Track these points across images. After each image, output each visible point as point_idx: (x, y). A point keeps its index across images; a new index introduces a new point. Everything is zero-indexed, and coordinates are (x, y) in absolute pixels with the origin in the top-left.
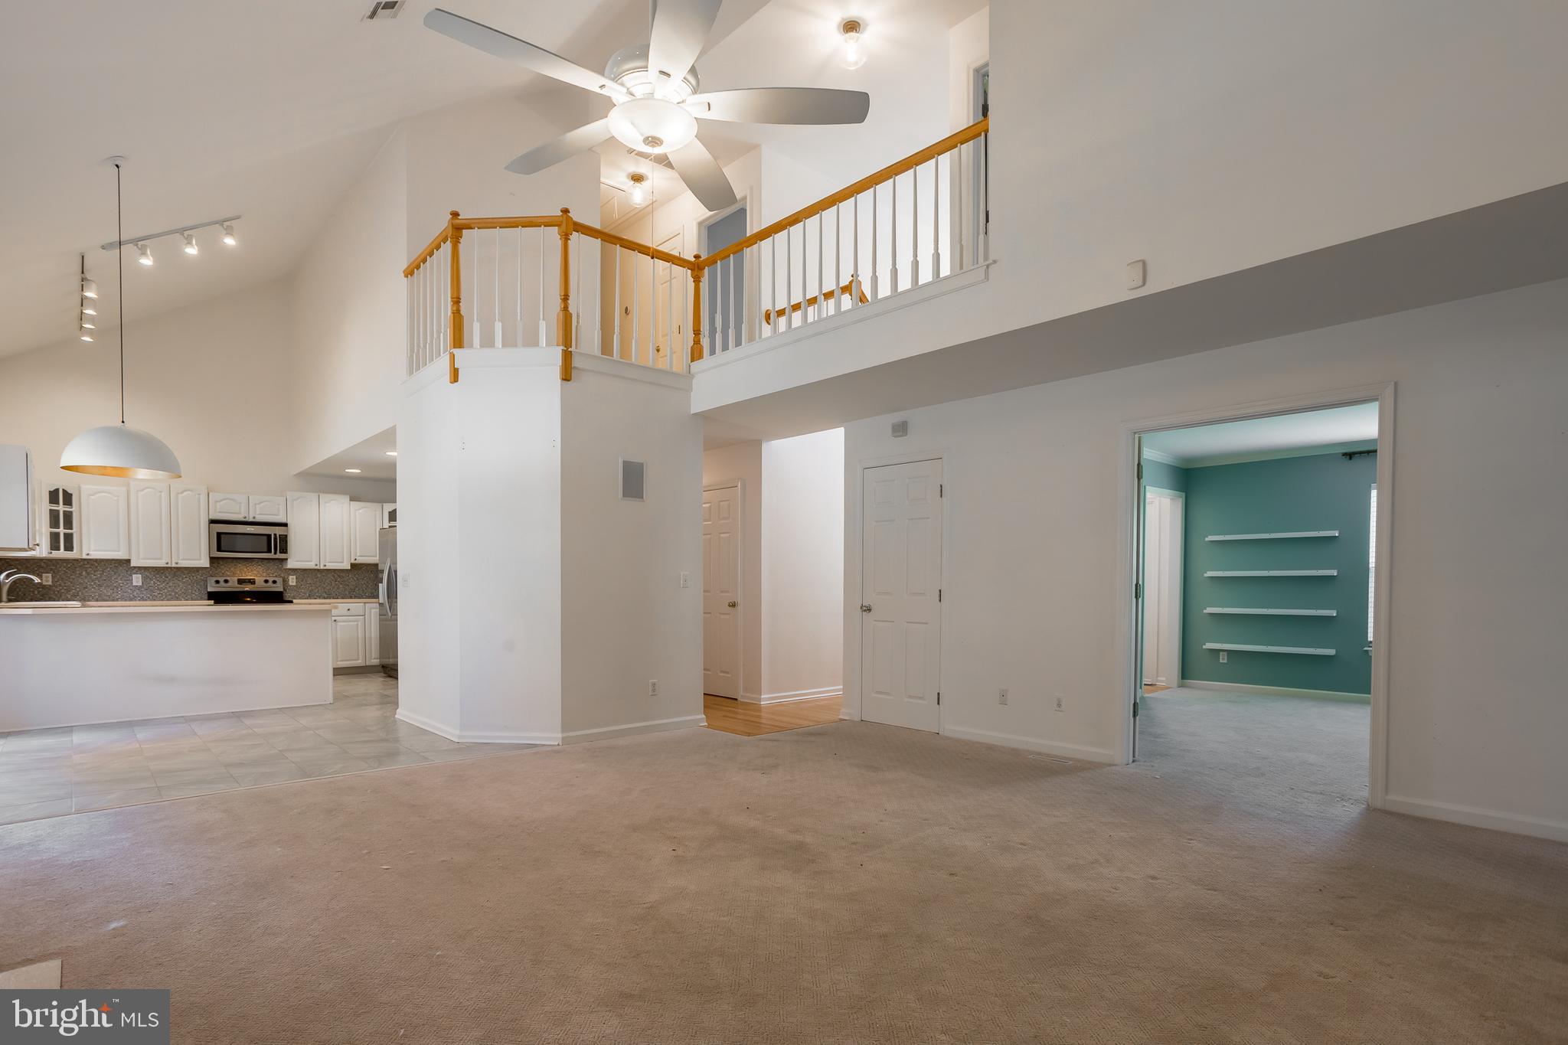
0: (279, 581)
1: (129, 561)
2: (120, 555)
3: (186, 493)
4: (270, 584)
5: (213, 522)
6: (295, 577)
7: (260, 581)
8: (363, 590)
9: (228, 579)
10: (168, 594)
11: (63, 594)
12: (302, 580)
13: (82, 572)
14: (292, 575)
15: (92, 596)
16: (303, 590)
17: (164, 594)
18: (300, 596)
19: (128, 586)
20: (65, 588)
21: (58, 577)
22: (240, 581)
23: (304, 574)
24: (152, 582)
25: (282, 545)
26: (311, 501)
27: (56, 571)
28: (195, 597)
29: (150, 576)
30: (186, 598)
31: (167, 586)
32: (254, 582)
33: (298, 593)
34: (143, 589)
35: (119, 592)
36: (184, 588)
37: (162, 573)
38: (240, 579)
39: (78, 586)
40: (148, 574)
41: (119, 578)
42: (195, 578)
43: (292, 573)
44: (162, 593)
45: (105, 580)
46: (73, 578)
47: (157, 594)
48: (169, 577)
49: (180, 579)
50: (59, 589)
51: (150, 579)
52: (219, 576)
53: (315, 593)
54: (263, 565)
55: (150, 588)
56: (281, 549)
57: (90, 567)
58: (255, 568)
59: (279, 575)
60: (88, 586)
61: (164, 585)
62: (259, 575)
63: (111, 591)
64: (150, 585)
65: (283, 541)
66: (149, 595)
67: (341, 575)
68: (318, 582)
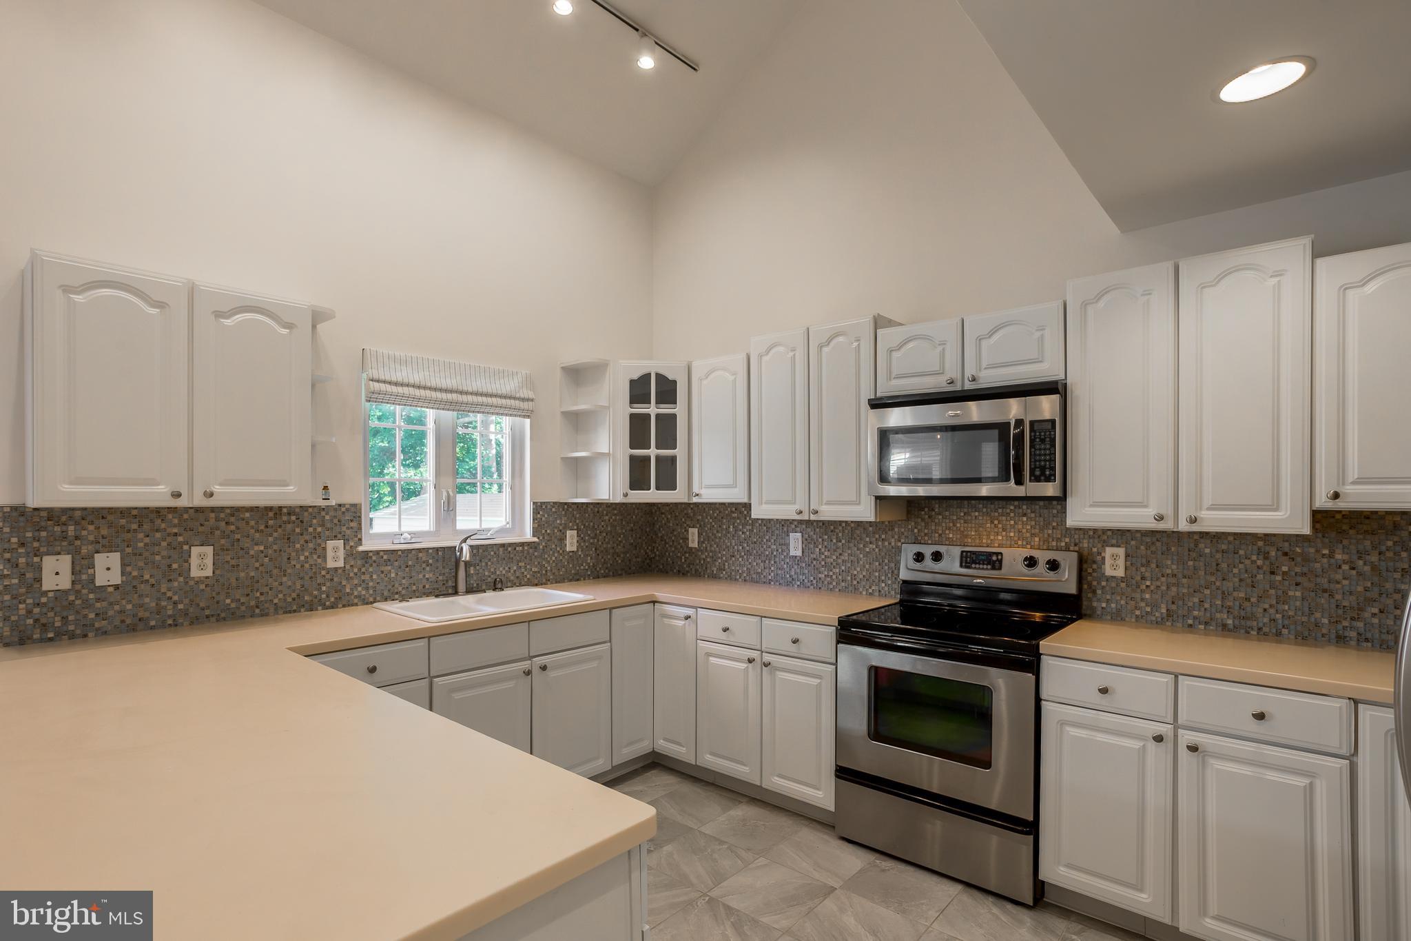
2: (736, 494)
3: (837, 341)
4: (1040, 569)
5: (881, 403)
7: (1014, 558)
9: (941, 551)
10: (840, 577)
11: (709, 566)
12: (1144, 561)
13: (729, 527)
14: (1112, 546)
15: (740, 571)
16: (1147, 596)
17: (834, 577)
18: (1138, 612)
19: (783, 556)
20: (711, 554)
21: (704, 534)
22: (966, 557)
23: (1153, 543)
24: (818, 550)
25: (1040, 455)
26: (1148, 293)
27: (702, 523)
28: (886, 589)
29: (815, 536)
30: (870, 591)
31: (840, 561)
32: (1000, 561)
33: (1133, 603)
34: (804, 565)
35: (772, 568)
36: (867, 566)
37: (832, 531)
38: (967, 552)
39: (724, 553)
40: (812, 533)
41: (773, 541)
42: (886, 543)
43: (1114, 542)
44: (831, 573)
45: (755, 543)
46: (720, 538)
47: (823, 576)
48: (843, 541)
49: (862, 546)
50: (704, 557)
51: (815, 543)
52: (930, 542)
53: (1190, 610)
54: (1033, 515)
55: (815, 562)
56: (1036, 467)
57: (738, 518)
58: (1012, 522)
59: (1075, 545)
60: (736, 553)
61: (834, 557)
62: (1020, 543)
63: (762, 564)
64: (815, 556)
65: (1043, 441)
66: (812, 578)
67: (1298, 550)
68: (1202, 573)
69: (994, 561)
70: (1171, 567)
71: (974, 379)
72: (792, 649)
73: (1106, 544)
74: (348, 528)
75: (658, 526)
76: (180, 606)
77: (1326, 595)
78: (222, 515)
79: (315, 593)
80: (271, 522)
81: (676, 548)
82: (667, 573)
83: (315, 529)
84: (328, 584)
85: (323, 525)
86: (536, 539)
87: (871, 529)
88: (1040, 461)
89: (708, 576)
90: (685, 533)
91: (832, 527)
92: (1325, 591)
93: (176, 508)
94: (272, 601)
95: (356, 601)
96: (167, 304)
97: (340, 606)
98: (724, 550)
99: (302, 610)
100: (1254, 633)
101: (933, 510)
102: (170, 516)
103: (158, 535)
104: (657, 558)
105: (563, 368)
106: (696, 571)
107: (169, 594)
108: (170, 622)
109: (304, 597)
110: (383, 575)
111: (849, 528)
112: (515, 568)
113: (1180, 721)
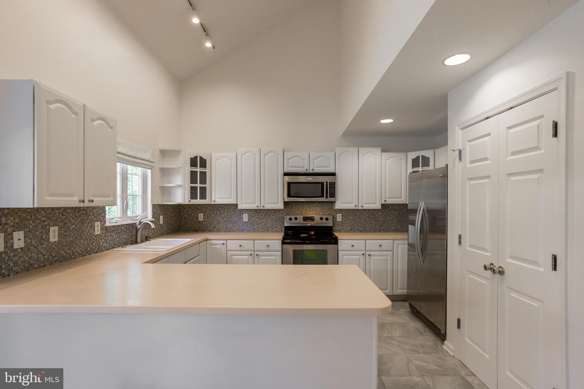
0: (330, 218)
1: (236, 205)
2: (231, 201)
3: (270, 154)
4: (324, 220)
5: (286, 174)
6: (341, 215)
7: (317, 217)
8: (389, 225)
9: (297, 217)
10: (262, 227)
11: (208, 227)
12: (345, 217)
13: (217, 213)
14: (339, 213)
15: (222, 228)
16: (346, 225)
17: (260, 227)
18: (344, 229)
19: (240, 222)
20: (209, 223)
21: (206, 215)
22: (304, 218)
23: (347, 213)
24: (254, 219)
25: (332, 191)
26: (353, 154)
27: (205, 211)
28: (278, 229)
29: (253, 215)
30: (273, 230)
31: (262, 222)
32: (314, 219)
33: (343, 227)
34: (249, 224)
35: (236, 226)
36: (272, 223)
37: (259, 213)
38: (304, 217)
39: (215, 222)
40: (252, 214)
41: (236, 217)
42: (278, 216)
43: (339, 212)
44: (259, 226)
45: (229, 218)
46: (213, 217)
47: (256, 227)
48: (263, 216)
49: (270, 217)
50: (206, 224)
51: (253, 217)
52: (292, 215)
53: (355, 227)
54: (320, 206)
55: (253, 223)
56: (331, 194)
57: (222, 209)
58: (315, 208)
59: (330, 214)
60: (221, 222)
61: (260, 221)
62: (317, 214)
63: (232, 225)
64: (253, 221)
65: (332, 187)
66: (252, 228)
67: (374, 212)
68: (357, 219)
69: (312, 219)
70: (351, 218)
71: (313, 170)
72: (267, 248)
73: (337, 213)
74: (101, 216)
75: (183, 213)
76: (46, 257)
77: (378, 222)
78: (61, 211)
79: (91, 246)
80: (77, 214)
81: (192, 221)
82: (188, 231)
83: (91, 217)
84: (95, 242)
85: (93, 215)
86: (153, 219)
87: (273, 211)
88: (332, 192)
89: (208, 231)
90: (197, 215)
91: (259, 211)
92: (378, 221)
93: (44, 208)
94: (77, 251)
95: (104, 249)
96: (78, 113)
97: (99, 252)
98: (215, 221)
99: (87, 255)
100: (366, 231)
101: (292, 205)
102: (42, 212)
103: (38, 222)
104: (182, 226)
105: (160, 150)
106: (202, 230)
107: (42, 251)
108: (42, 265)
109: (88, 249)
110: (111, 237)
111: (265, 211)
112: (147, 231)
113: (366, 250)
